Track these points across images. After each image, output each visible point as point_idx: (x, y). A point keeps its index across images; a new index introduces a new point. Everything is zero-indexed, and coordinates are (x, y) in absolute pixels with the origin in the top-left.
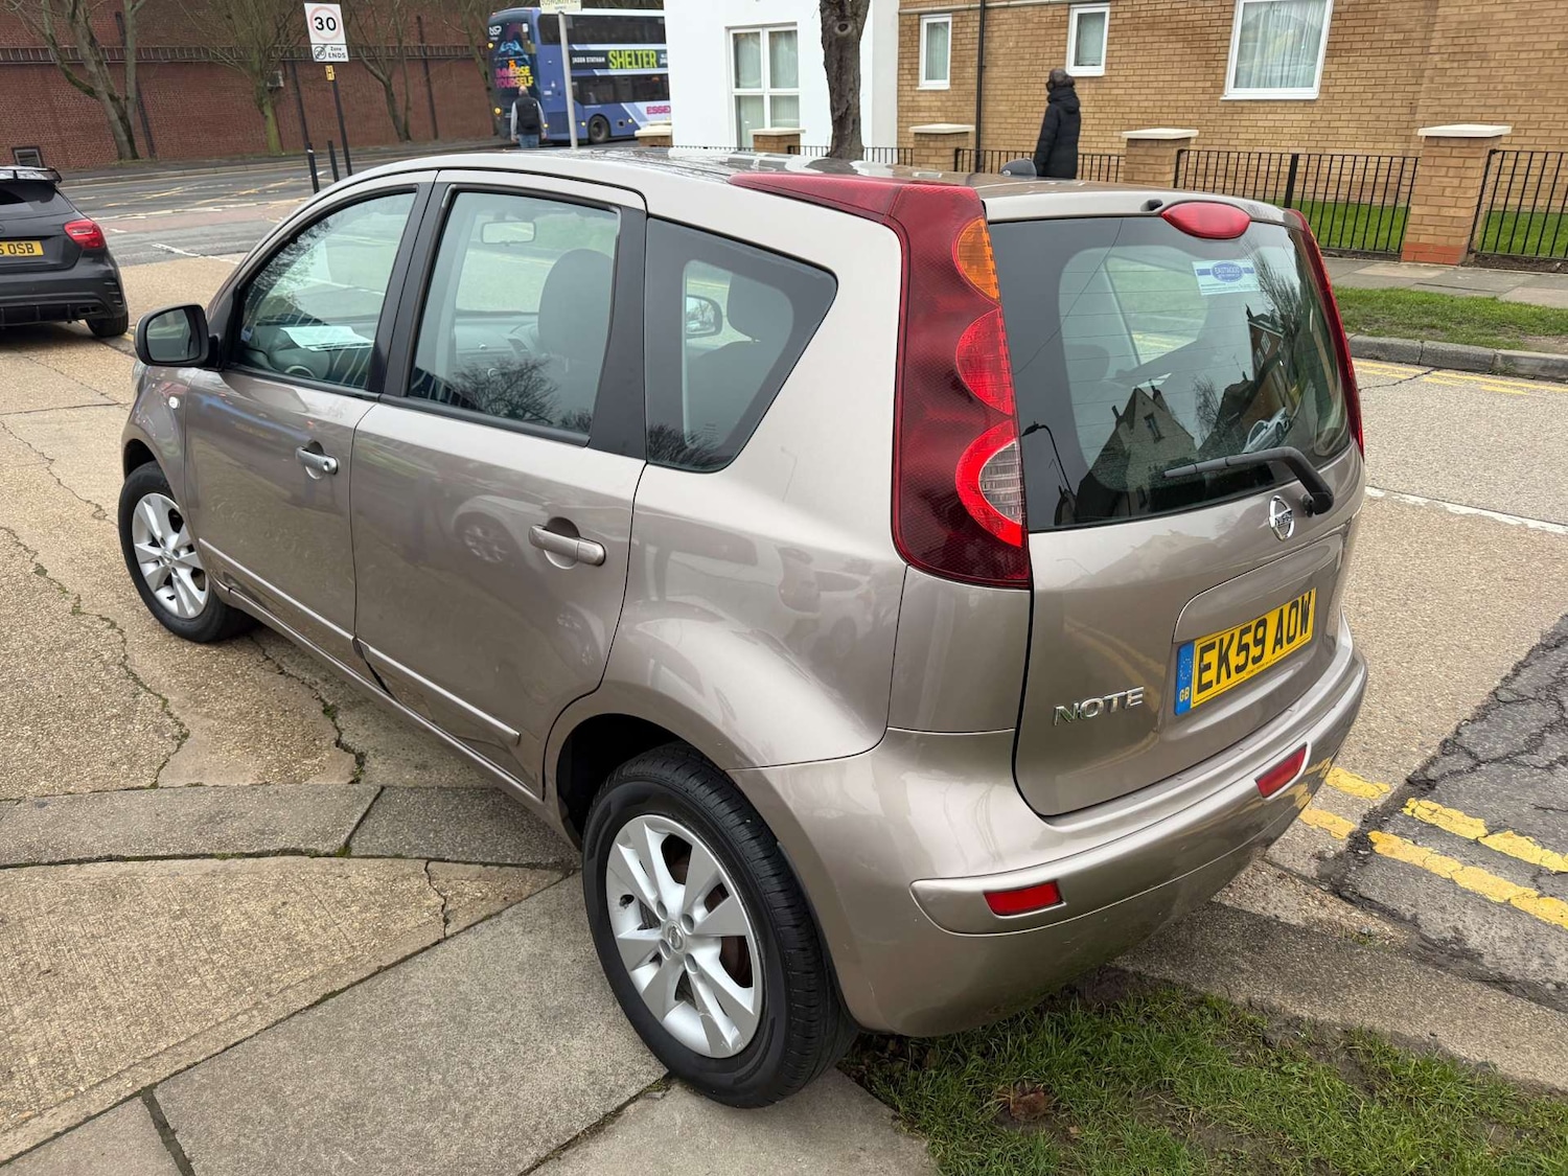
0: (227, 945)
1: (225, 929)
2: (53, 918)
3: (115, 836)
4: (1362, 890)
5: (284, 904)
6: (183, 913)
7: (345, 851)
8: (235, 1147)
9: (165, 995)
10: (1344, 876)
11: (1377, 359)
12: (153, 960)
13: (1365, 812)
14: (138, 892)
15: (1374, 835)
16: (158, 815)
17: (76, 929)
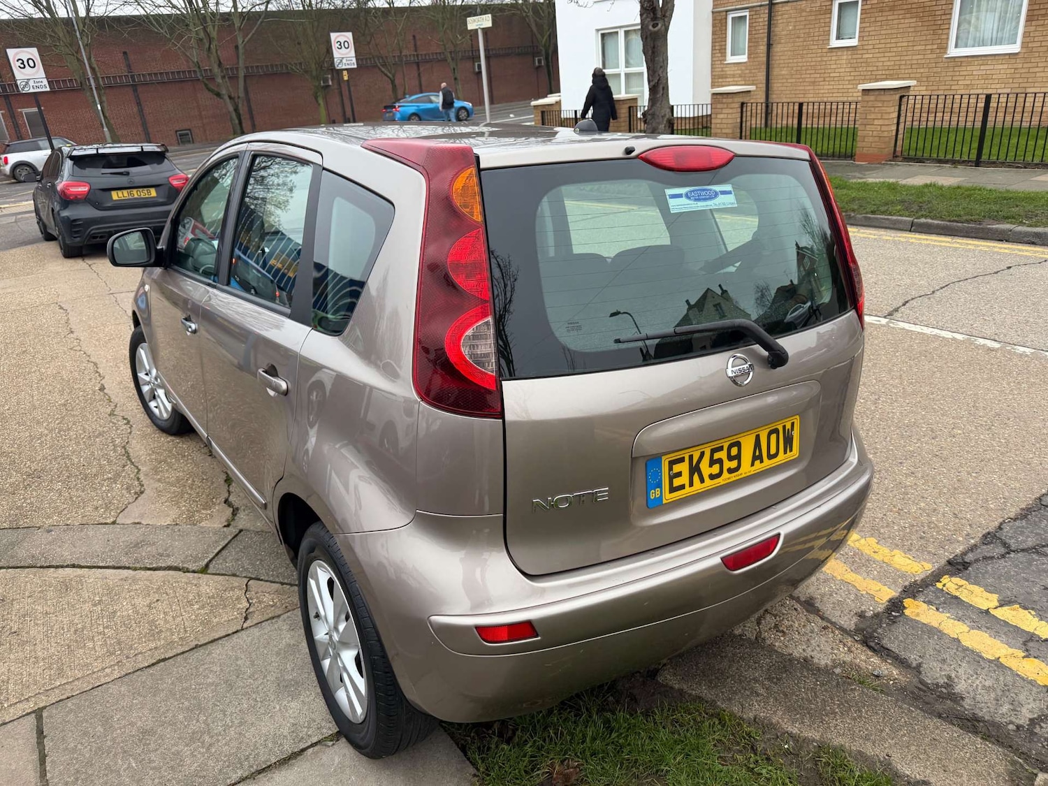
0: (116, 624)
1: (119, 614)
2: (30, 600)
3: (81, 553)
4: (885, 642)
5: (158, 600)
6: (100, 602)
7: (204, 570)
8: (74, 750)
9: (71, 651)
10: (875, 631)
11: (1033, 243)
12: (73, 630)
13: (907, 583)
14: (80, 587)
15: (907, 602)
16: (108, 541)
17: (39, 608)
